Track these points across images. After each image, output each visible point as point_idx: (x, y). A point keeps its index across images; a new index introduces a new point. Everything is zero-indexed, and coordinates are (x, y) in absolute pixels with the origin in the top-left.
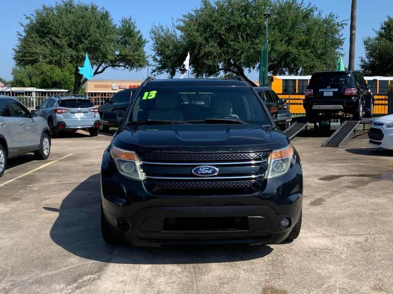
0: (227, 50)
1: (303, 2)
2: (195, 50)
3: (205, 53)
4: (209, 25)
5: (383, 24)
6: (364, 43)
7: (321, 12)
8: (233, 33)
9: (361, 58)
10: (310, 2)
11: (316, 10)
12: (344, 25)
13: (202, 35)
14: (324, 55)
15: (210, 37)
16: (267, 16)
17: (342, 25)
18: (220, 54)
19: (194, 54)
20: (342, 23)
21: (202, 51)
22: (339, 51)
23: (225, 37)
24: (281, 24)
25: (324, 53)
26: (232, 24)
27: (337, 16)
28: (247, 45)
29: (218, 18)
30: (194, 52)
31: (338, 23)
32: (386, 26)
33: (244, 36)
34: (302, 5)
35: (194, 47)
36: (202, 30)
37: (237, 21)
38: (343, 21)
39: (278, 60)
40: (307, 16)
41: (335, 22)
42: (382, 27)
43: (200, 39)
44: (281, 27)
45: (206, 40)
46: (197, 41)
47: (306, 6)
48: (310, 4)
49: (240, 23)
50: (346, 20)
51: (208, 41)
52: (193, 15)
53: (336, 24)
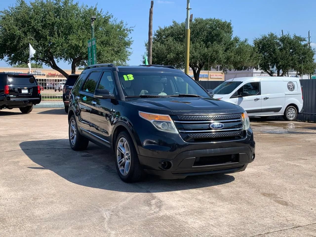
0: (44, 43)
1: (102, 10)
2: (15, 41)
3: (24, 44)
4: (26, 21)
5: (156, 32)
6: (145, 45)
7: (116, 19)
8: (49, 30)
9: (143, 56)
10: (107, 11)
11: (112, 17)
12: (131, 31)
13: (21, 29)
14: (119, 52)
15: (27, 31)
16: (94, 19)
17: (130, 30)
18: (37, 46)
19: (13, 45)
20: (130, 29)
21: (21, 43)
22: (128, 50)
23: (42, 32)
24: (87, 26)
25: (119, 51)
26: (48, 22)
27: (127, 24)
28: (62, 40)
29: (35, 16)
30: (13, 43)
31: (127, 29)
32: (158, 34)
33: (60, 33)
34: (102, 12)
35: (14, 39)
36: (20, 25)
37: (52, 20)
38: (130, 27)
39: (86, 54)
40: (106, 21)
41: (125, 28)
42: (155, 34)
43: (18, 32)
44: (87, 28)
45: (25, 33)
46: (16, 34)
47: (104, 14)
48: (108, 13)
49: (54, 22)
50: (133, 27)
51: (26, 35)
52: (9, 12)
53: (126, 29)
